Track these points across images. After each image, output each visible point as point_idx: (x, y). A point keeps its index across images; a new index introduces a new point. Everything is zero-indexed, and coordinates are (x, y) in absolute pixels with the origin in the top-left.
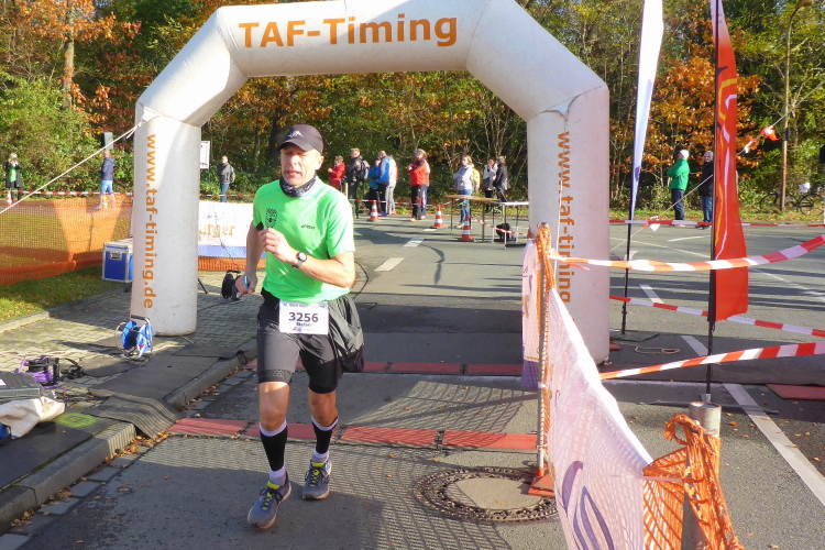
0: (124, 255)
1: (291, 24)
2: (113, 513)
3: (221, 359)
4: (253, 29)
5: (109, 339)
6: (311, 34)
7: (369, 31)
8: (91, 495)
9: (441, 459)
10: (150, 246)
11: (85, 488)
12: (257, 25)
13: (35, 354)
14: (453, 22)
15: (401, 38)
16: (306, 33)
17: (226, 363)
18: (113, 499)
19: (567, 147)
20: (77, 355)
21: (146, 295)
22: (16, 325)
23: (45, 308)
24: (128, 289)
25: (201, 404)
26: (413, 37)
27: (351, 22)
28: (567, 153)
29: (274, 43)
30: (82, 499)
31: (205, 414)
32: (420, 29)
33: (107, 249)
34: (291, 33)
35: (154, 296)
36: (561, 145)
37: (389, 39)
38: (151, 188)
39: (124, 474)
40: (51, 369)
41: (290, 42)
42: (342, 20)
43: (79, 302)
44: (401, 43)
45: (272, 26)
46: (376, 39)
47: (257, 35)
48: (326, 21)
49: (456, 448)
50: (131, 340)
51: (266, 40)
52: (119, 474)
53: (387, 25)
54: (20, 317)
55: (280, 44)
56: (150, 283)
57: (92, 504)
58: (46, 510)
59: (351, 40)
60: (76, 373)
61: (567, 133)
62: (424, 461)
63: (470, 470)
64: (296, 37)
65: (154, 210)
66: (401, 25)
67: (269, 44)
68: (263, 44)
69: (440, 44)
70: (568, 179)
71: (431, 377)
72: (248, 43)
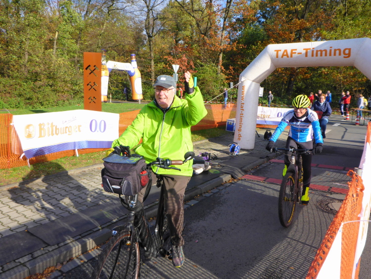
0: (233, 123)
1: (292, 50)
2: (223, 198)
3: (261, 158)
5: (226, 149)
6: (299, 53)
7: (319, 53)
8: (217, 193)
9: (329, 195)
10: (241, 121)
11: (215, 191)
12: (280, 50)
13: (203, 151)
14: (350, 50)
15: (330, 55)
16: (297, 53)
17: (263, 160)
18: (223, 195)
20: (216, 153)
21: (239, 136)
22: (199, 143)
23: (207, 138)
24: (233, 134)
25: (253, 171)
26: (335, 55)
27: (313, 50)
29: (286, 57)
30: (214, 193)
31: (254, 174)
32: (337, 52)
33: (228, 121)
34: (292, 53)
35: (241, 137)
37: (326, 55)
38: (242, 103)
39: (227, 188)
40: (208, 156)
41: (291, 56)
42: (310, 49)
43: (218, 137)
44: (330, 57)
45: (286, 51)
46: (321, 55)
47: (280, 53)
48: (304, 49)
49: (335, 193)
50: (233, 150)
51: (283, 55)
52: (225, 188)
53: (326, 51)
54: (200, 140)
55: (288, 57)
56: (240, 133)
57: (217, 195)
58: (204, 195)
59: (313, 55)
60: (215, 158)
62: (323, 195)
63: (338, 200)
64: (293, 55)
65: (243, 110)
66: (331, 51)
67: (284, 57)
68: (282, 57)
69: (345, 57)
71: (332, 170)
72: (277, 57)
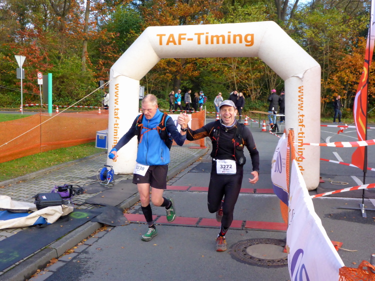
0: (105, 137)
1: (180, 35)
4: (163, 37)
6: (189, 39)
7: (215, 39)
8: (83, 251)
10: (116, 134)
12: (165, 35)
13: (62, 183)
14: (252, 36)
15: (229, 42)
16: (187, 39)
18: (93, 254)
19: (302, 93)
20: (82, 183)
24: (106, 152)
25: (137, 207)
26: (235, 42)
27: (207, 35)
28: (302, 95)
29: (172, 43)
30: (79, 253)
32: (238, 38)
34: (180, 39)
36: (299, 91)
37: (224, 42)
38: (116, 108)
40: (68, 190)
41: (180, 43)
42: (203, 34)
44: (229, 44)
45: (172, 36)
46: (218, 42)
47: (165, 40)
48: (196, 34)
49: (251, 229)
51: (169, 42)
52: (97, 241)
53: (223, 37)
55: (175, 44)
57: (83, 256)
59: (207, 43)
60: (81, 191)
61: (303, 86)
63: (257, 240)
64: (182, 41)
65: (117, 118)
66: (229, 36)
67: (170, 44)
68: (168, 44)
69: (247, 45)
70: (302, 107)
72: (161, 44)
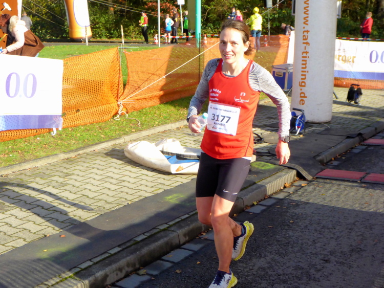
0: (285, 74)
2: (288, 215)
8: (273, 205)
10: (304, 66)
17: (351, 140)
21: (301, 97)
35: (306, 97)
38: (305, 29)
39: (292, 196)
50: (293, 123)
56: (304, 89)
65: (307, 43)
